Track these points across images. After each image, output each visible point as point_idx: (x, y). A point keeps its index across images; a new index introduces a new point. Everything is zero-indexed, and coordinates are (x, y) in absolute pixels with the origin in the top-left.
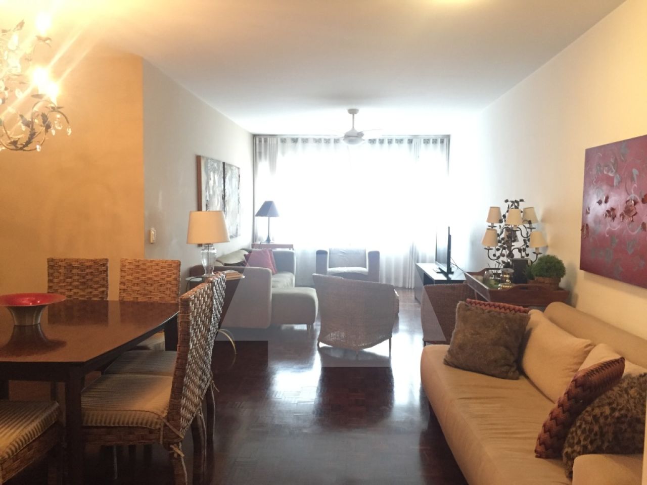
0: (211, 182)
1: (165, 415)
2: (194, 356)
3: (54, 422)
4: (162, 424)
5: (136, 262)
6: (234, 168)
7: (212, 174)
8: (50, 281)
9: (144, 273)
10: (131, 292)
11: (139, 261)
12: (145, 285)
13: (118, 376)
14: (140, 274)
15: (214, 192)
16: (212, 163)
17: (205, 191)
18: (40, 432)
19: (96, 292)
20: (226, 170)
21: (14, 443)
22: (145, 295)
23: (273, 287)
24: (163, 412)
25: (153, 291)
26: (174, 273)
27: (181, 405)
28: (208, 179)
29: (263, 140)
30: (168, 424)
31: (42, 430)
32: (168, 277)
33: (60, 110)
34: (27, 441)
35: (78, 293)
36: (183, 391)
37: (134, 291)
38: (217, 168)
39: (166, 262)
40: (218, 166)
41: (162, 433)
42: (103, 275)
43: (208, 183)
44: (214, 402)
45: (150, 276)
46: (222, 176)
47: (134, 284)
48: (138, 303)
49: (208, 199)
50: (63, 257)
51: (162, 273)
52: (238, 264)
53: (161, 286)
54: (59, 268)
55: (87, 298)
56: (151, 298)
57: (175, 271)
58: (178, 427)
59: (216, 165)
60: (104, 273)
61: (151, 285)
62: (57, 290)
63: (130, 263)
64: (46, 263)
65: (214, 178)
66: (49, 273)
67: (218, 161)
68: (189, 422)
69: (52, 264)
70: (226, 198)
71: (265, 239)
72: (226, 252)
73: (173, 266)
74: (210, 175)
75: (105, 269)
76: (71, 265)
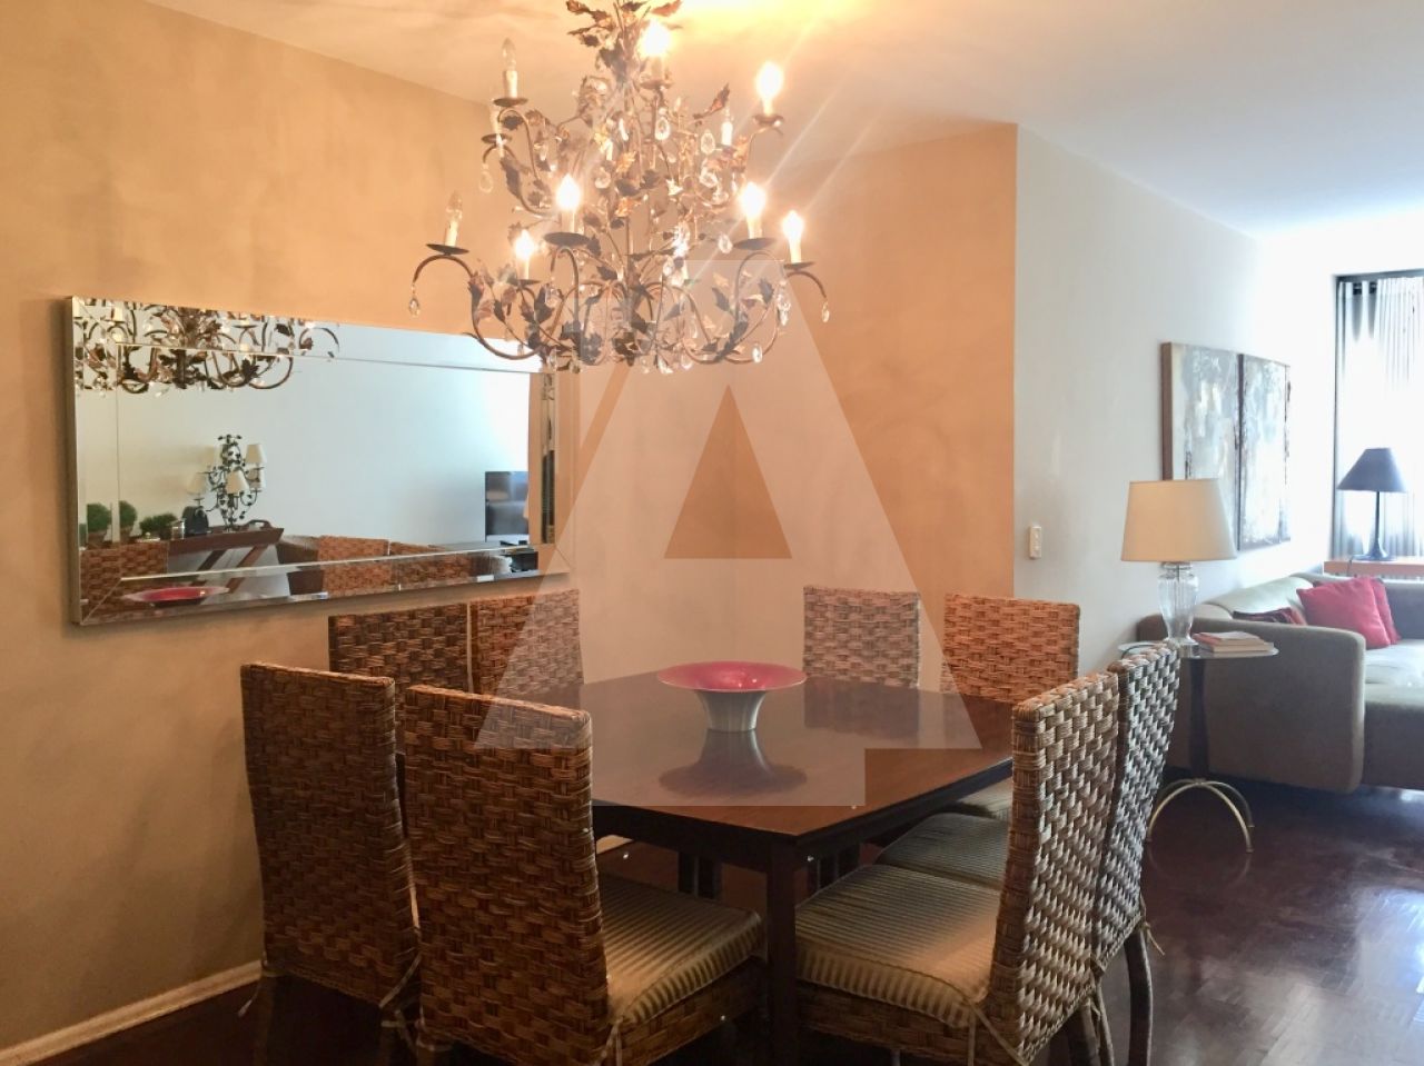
0: (1202, 406)
1: (980, 996)
2: (1062, 860)
3: (745, 958)
4: (973, 1020)
5: (977, 602)
6: (1273, 365)
7: (1204, 385)
8: (809, 635)
9: (994, 629)
10: (966, 674)
11: (983, 602)
12: (998, 658)
13: (903, 873)
14: (987, 632)
15: (1210, 430)
16: (1207, 358)
17: (1182, 429)
18: (712, 977)
19: (893, 668)
20: (1245, 375)
21: (651, 992)
22: (996, 682)
23: (1368, 682)
24: (976, 990)
25: (1015, 674)
26: (1063, 635)
27: (1019, 982)
28: (1194, 397)
29: (1365, 287)
30: (987, 1023)
31: (718, 973)
32: (1049, 643)
33: (807, 269)
34: (688, 990)
35: (859, 664)
36: (1026, 948)
37: (973, 670)
38: (1219, 369)
39: (1044, 606)
40: (1224, 365)
41: (972, 1042)
42: (909, 630)
43: (1191, 409)
44: (1149, 977)
45: (1008, 638)
46: (1237, 388)
47: (973, 654)
48: (981, 699)
49: (1190, 448)
50: (832, 586)
51: (1036, 634)
52: (1268, 616)
53: (1032, 662)
54: (823, 609)
55: (877, 678)
56: (1009, 690)
57: (1065, 630)
58: (1014, 1037)
59: (1216, 362)
60: (910, 626)
61: (1011, 659)
62: (822, 655)
63: (965, 606)
64: (802, 596)
65: (1211, 396)
66: (806, 617)
67: (1223, 354)
68: (1050, 1026)
69: (812, 599)
70: (1245, 445)
71: (1367, 549)
72: (1247, 584)
73: (1060, 618)
74: (1198, 391)
75: (912, 617)
76: (846, 603)
